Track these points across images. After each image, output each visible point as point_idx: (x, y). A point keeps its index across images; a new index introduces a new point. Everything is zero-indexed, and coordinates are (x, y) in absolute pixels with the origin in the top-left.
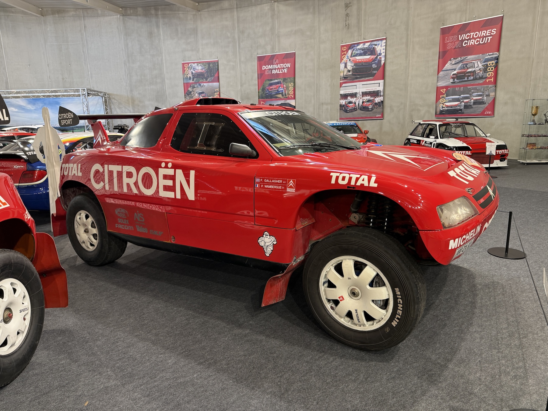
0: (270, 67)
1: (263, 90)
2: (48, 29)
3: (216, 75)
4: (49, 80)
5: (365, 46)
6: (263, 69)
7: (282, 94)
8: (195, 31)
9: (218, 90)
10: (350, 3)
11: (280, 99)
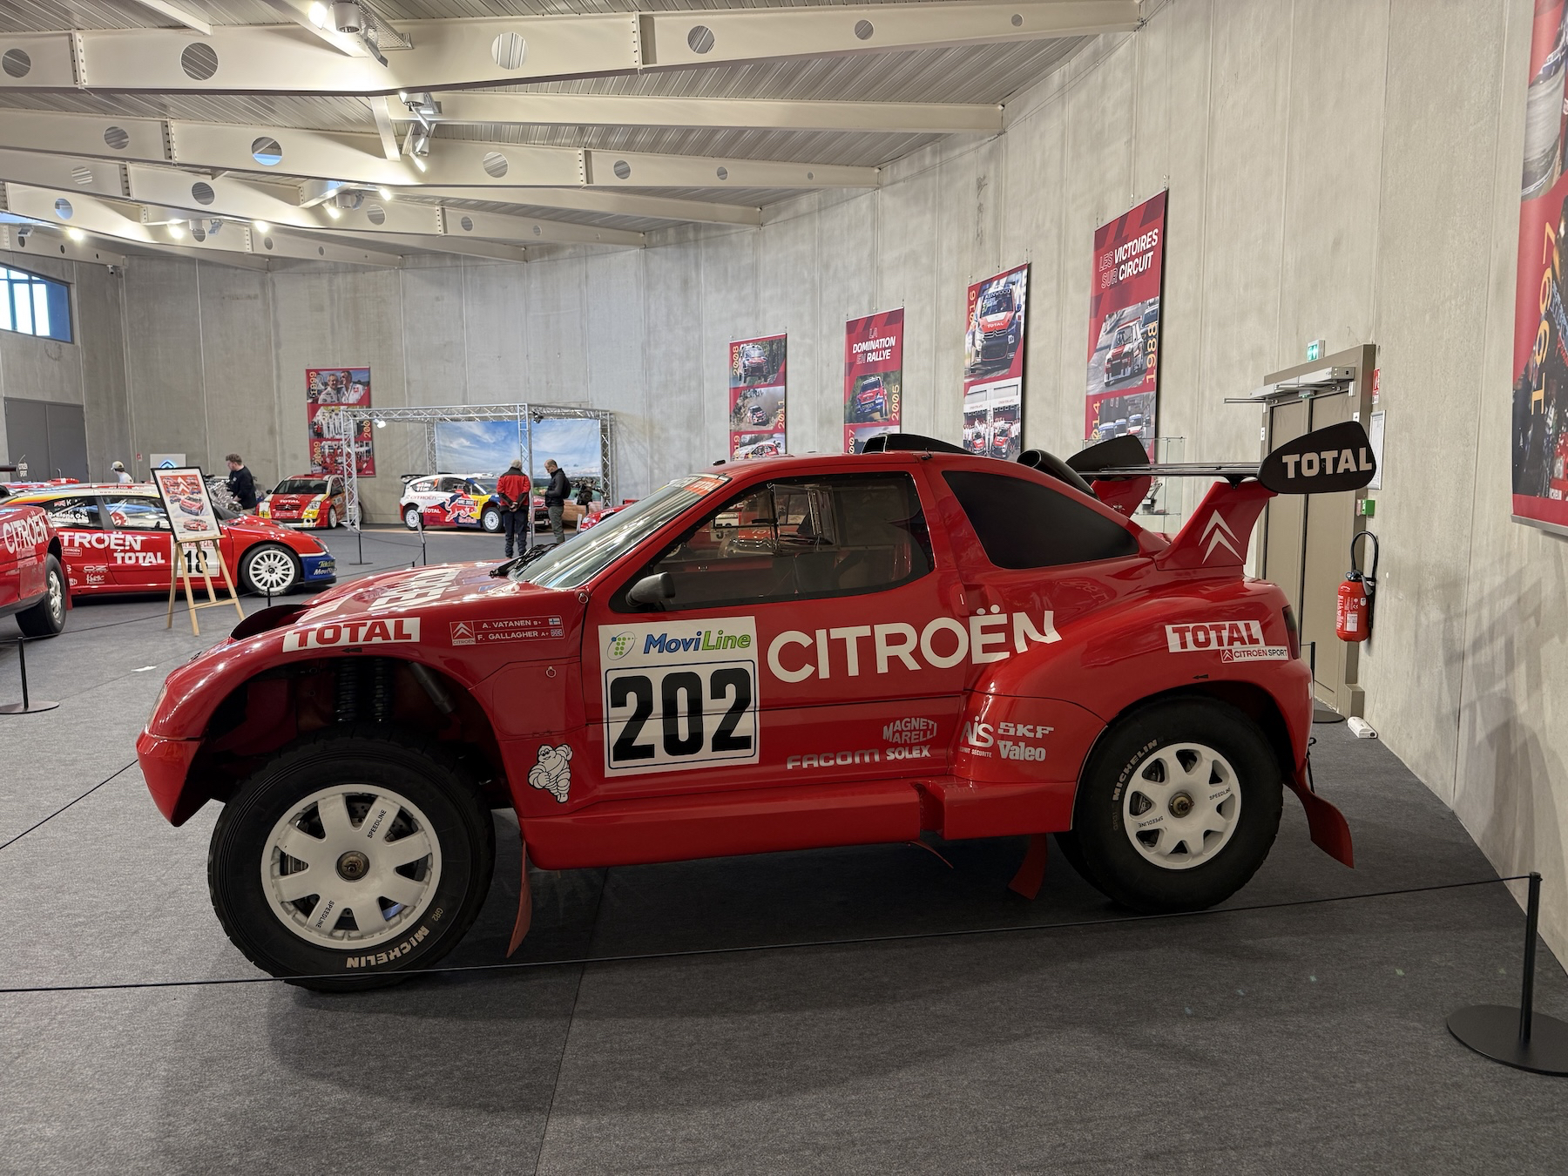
0: (865, 346)
1: (853, 400)
2: (532, 286)
3: (782, 370)
4: (528, 386)
5: (1001, 288)
6: (854, 352)
7: (880, 411)
8: (754, 269)
9: (783, 402)
10: (984, 177)
11: (879, 424)
